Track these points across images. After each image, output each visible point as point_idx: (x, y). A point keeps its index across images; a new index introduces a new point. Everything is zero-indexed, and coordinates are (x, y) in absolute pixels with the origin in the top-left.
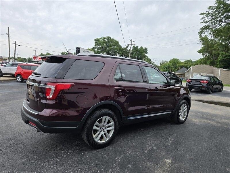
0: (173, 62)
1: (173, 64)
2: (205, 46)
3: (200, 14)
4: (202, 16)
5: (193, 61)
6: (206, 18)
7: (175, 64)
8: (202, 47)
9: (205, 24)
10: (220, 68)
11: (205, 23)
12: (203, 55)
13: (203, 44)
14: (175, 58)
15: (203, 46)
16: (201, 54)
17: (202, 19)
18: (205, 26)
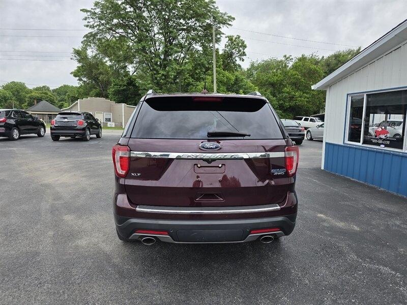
0: (12, 88)
1: (13, 94)
2: (82, 66)
3: (81, 10)
4: (85, 15)
5: (51, 89)
6: (91, 20)
7: (18, 92)
8: (78, 67)
9: (90, 30)
10: (123, 104)
11: (90, 27)
12: (80, 80)
13: (79, 61)
14: (16, 81)
15: (80, 65)
16: (77, 78)
17: (85, 19)
18: (91, 33)
